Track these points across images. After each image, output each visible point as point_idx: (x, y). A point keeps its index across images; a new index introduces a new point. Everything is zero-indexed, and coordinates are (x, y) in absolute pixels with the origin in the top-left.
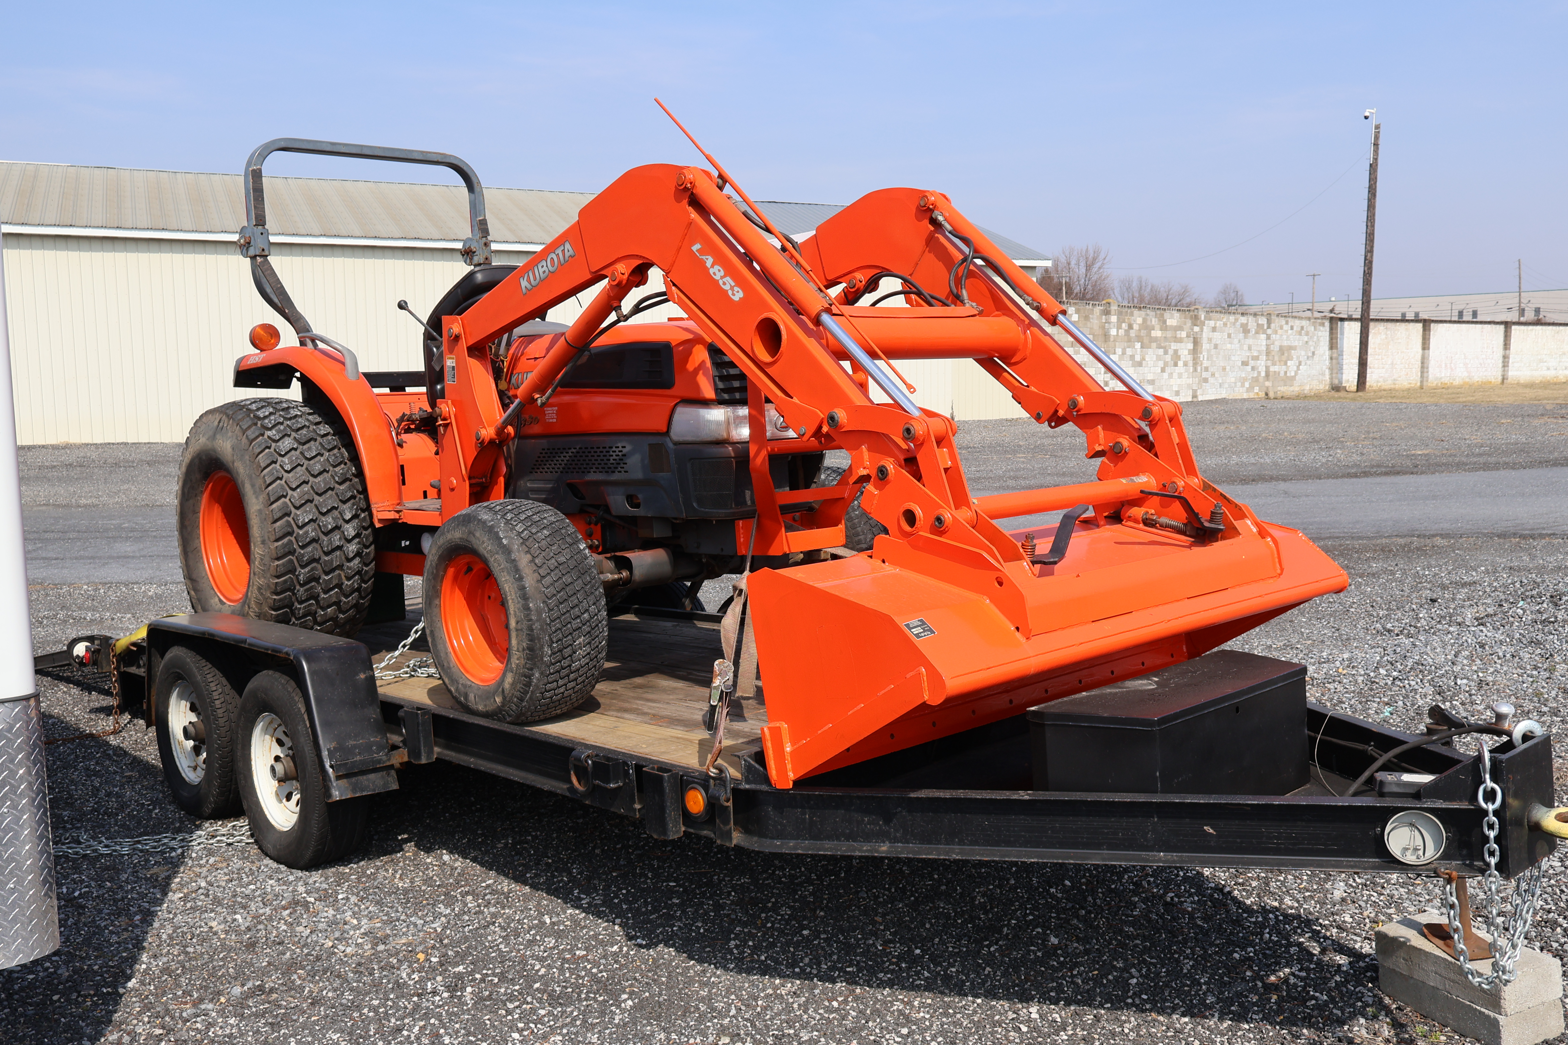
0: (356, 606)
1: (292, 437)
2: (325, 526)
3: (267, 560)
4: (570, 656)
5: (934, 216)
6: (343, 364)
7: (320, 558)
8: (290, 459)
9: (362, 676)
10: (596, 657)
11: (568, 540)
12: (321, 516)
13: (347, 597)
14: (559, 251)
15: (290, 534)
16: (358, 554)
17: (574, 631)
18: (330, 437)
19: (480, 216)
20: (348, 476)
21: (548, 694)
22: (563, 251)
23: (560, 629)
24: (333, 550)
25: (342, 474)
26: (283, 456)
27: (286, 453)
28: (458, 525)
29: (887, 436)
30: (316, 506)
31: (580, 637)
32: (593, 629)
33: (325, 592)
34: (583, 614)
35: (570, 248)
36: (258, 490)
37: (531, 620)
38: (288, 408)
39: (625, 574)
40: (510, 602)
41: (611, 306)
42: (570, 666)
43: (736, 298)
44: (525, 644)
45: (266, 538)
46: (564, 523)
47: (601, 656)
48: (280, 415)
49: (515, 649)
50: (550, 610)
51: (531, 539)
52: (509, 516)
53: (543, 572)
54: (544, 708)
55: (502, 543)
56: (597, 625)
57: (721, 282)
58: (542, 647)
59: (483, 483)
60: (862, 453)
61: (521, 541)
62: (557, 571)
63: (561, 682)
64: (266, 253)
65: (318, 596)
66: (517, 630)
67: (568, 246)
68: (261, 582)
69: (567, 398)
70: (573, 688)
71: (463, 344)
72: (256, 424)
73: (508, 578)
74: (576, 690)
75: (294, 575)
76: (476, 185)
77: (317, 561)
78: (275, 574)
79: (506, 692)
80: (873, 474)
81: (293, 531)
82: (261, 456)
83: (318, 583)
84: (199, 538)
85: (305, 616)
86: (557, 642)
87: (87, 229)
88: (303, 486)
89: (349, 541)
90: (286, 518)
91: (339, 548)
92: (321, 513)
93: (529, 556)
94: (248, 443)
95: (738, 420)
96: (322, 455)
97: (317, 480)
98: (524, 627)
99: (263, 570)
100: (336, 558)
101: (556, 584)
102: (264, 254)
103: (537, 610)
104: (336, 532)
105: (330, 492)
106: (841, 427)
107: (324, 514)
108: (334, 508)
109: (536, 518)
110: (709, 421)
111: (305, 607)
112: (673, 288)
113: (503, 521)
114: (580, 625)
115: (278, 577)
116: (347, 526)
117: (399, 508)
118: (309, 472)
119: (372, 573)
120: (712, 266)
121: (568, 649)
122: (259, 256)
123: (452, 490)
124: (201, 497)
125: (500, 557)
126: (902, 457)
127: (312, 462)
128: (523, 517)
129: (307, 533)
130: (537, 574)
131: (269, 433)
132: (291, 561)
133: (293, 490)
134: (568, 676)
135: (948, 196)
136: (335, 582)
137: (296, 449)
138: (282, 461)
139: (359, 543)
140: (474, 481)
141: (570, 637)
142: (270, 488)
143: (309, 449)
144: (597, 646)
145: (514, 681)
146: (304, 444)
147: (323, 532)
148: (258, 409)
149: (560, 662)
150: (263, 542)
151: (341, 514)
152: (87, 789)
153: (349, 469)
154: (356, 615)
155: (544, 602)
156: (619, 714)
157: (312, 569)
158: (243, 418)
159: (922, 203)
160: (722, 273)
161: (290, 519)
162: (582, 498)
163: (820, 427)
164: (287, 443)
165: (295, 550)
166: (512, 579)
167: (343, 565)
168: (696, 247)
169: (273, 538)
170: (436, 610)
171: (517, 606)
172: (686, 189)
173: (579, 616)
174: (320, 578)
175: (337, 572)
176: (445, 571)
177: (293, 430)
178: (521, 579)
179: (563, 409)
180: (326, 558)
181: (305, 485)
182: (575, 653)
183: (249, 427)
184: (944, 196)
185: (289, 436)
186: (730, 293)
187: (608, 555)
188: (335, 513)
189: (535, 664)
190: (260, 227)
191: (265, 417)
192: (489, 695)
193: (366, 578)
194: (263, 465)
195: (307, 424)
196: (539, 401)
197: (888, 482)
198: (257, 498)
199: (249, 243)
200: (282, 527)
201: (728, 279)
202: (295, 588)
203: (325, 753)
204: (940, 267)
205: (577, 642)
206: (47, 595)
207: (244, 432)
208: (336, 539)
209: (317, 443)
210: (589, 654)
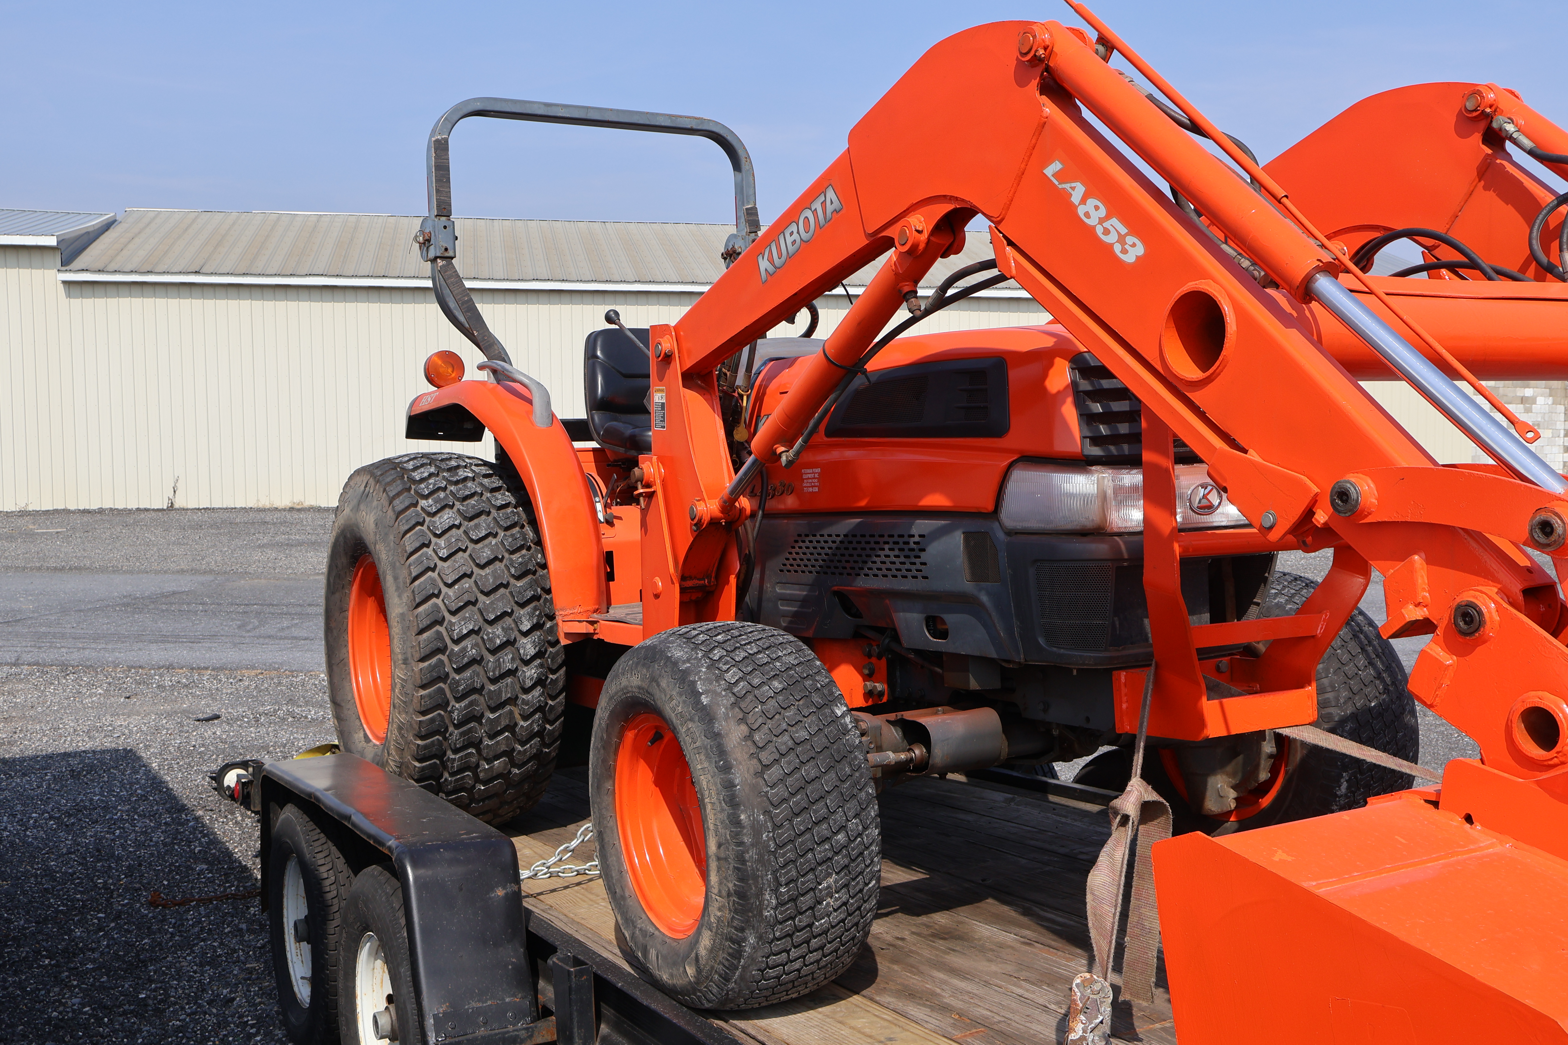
0: (537, 756)
1: (455, 509)
2: (491, 640)
3: (410, 687)
4: (811, 908)
5: (1495, 125)
6: (530, 402)
7: (483, 687)
8: (448, 540)
9: (500, 892)
10: (859, 908)
11: (816, 698)
12: (486, 626)
13: (523, 744)
14: (817, 205)
15: (442, 650)
16: (540, 682)
17: (820, 864)
18: (509, 510)
19: (748, 203)
20: (530, 567)
21: (771, 972)
22: (824, 203)
23: (793, 861)
24: (503, 676)
25: (521, 564)
26: (439, 536)
27: (444, 532)
28: (637, 664)
29: (1478, 537)
30: (479, 609)
31: (829, 875)
32: (853, 861)
33: (491, 737)
34: (836, 834)
35: (835, 198)
36: (401, 585)
37: (741, 844)
38: (458, 467)
39: (918, 752)
40: (709, 807)
41: (900, 291)
42: (811, 925)
43: (1130, 258)
44: (731, 885)
45: (409, 656)
46: (811, 667)
47: (867, 906)
48: (444, 478)
49: (716, 891)
50: (777, 827)
51: (750, 697)
52: (717, 654)
53: (766, 757)
54: (765, 993)
55: (698, 702)
56: (861, 854)
57: (1099, 230)
58: (760, 893)
59: (704, 586)
60: (1412, 570)
61: (733, 699)
62: (791, 756)
63: (794, 953)
64: (451, 254)
65: (481, 741)
66: (719, 859)
67: (831, 194)
68: (402, 718)
69: (835, 455)
70: (818, 961)
71: (677, 369)
72: (409, 489)
73: (706, 765)
74: (822, 964)
75: (446, 711)
76: (743, 160)
77: (479, 691)
78: (418, 709)
79: (702, 962)
80: (1443, 618)
81: (446, 647)
82: (408, 535)
83: (481, 724)
84: (346, 646)
85: (461, 770)
86: (787, 884)
87: (399, 280)
88: (463, 581)
89: (527, 663)
90: (438, 628)
91: (512, 673)
92: (486, 621)
93: (744, 728)
94: (394, 517)
95: (1123, 495)
96: (495, 535)
97: (483, 573)
98: (731, 855)
99: (404, 702)
100: (507, 688)
101: (789, 781)
102: (446, 255)
103: (753, 827)
104: (509, 649)
105: (502, 590)
106: (1363, 514)
107: (491, 623)
108: (505, 614)
109: (763, 658)
110: (1071, 495)
111: (461, 758)
112: (1008, 249)
113: (705, 662)
114: (830, 855)
115: (423, 713)
116: (525, 640)
117: (595, 617)
118: (474, 560)
119: (560, 709)
120: (1083, 201)
121: (808, 896)
122: (440, 257)
123: (657, 596)
124: (350, 590)
125: (695, 727)
126: (1516, 587)
127: (480, 545)
128: (740, 655)
129: (464, 649)
130: (755, 761)
131: (423, 503)
132: (441, 691)
133: (450, 586)
134: (808, 942)
135: (1517, 92)
136: (504, 723)
137: (458, 527)
138: (436, 544)
139: (541, 666)
140: (689, 583)
141: (811, 876)
142: (417, 583)
143: (477, 526)
144: (861, 891)
145: (713, 946)
146: (471, 519)
147: (488, 649)
148: (416, 468)
149: (793, 918)
150: (405, 661)
151: (516, 623)
152: (191, 987)
153: (532, 556)
154: (537, 770)
155: (766, 812)
156: (899, 1005)
157: (471, 704)
158: (394, 481)
159: (1470, 105)
160: (1103, 212)
161: (442, 629)
162: (857, 615)
163: (1309, 513)
164: (447, 518)
165: (447, 675)
166: (712, 769)
167: (517, 698)
168: (1052, 169)
169: (417, 656)
170: (607, 799)
171: (720, 816)
172: (1036, 61)
173: (828, 839)
174: (482, 715)
175: (508, 708)
176: (621, 736)
177: (458, 499)
178: (726, 768)
179: (830, 471)
180: (492, 688)
181: (466, 579)
182: (820, 903)
183: (398, 494)
184: (1512, 93)
185: (452, 507)
186: (1117, 248)
187: (892, 716)
188: (508, 621)
189: (748, 921)
190: (444, 218)
191: (423, 480)
192: (677, 960)
193: (552, 717)
194: (409, 549)
195: (479, 490)
196: (784, 459)
197: (1483, 641)
198: (400, 596)
199: (429, 241)
200: (429, 641)
201: (1114, 222)
202: (447, 729)
203: (430, 1022)
204: (1509, 214)
205: (825, 884)
206: (280, 683)
207: (391, 500)
208: (507, 660)
209: (490, 518)
210: (845, 904)
